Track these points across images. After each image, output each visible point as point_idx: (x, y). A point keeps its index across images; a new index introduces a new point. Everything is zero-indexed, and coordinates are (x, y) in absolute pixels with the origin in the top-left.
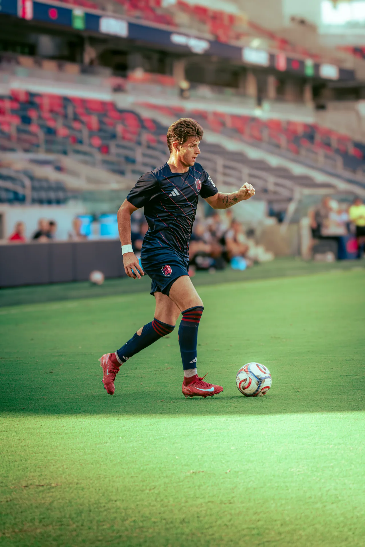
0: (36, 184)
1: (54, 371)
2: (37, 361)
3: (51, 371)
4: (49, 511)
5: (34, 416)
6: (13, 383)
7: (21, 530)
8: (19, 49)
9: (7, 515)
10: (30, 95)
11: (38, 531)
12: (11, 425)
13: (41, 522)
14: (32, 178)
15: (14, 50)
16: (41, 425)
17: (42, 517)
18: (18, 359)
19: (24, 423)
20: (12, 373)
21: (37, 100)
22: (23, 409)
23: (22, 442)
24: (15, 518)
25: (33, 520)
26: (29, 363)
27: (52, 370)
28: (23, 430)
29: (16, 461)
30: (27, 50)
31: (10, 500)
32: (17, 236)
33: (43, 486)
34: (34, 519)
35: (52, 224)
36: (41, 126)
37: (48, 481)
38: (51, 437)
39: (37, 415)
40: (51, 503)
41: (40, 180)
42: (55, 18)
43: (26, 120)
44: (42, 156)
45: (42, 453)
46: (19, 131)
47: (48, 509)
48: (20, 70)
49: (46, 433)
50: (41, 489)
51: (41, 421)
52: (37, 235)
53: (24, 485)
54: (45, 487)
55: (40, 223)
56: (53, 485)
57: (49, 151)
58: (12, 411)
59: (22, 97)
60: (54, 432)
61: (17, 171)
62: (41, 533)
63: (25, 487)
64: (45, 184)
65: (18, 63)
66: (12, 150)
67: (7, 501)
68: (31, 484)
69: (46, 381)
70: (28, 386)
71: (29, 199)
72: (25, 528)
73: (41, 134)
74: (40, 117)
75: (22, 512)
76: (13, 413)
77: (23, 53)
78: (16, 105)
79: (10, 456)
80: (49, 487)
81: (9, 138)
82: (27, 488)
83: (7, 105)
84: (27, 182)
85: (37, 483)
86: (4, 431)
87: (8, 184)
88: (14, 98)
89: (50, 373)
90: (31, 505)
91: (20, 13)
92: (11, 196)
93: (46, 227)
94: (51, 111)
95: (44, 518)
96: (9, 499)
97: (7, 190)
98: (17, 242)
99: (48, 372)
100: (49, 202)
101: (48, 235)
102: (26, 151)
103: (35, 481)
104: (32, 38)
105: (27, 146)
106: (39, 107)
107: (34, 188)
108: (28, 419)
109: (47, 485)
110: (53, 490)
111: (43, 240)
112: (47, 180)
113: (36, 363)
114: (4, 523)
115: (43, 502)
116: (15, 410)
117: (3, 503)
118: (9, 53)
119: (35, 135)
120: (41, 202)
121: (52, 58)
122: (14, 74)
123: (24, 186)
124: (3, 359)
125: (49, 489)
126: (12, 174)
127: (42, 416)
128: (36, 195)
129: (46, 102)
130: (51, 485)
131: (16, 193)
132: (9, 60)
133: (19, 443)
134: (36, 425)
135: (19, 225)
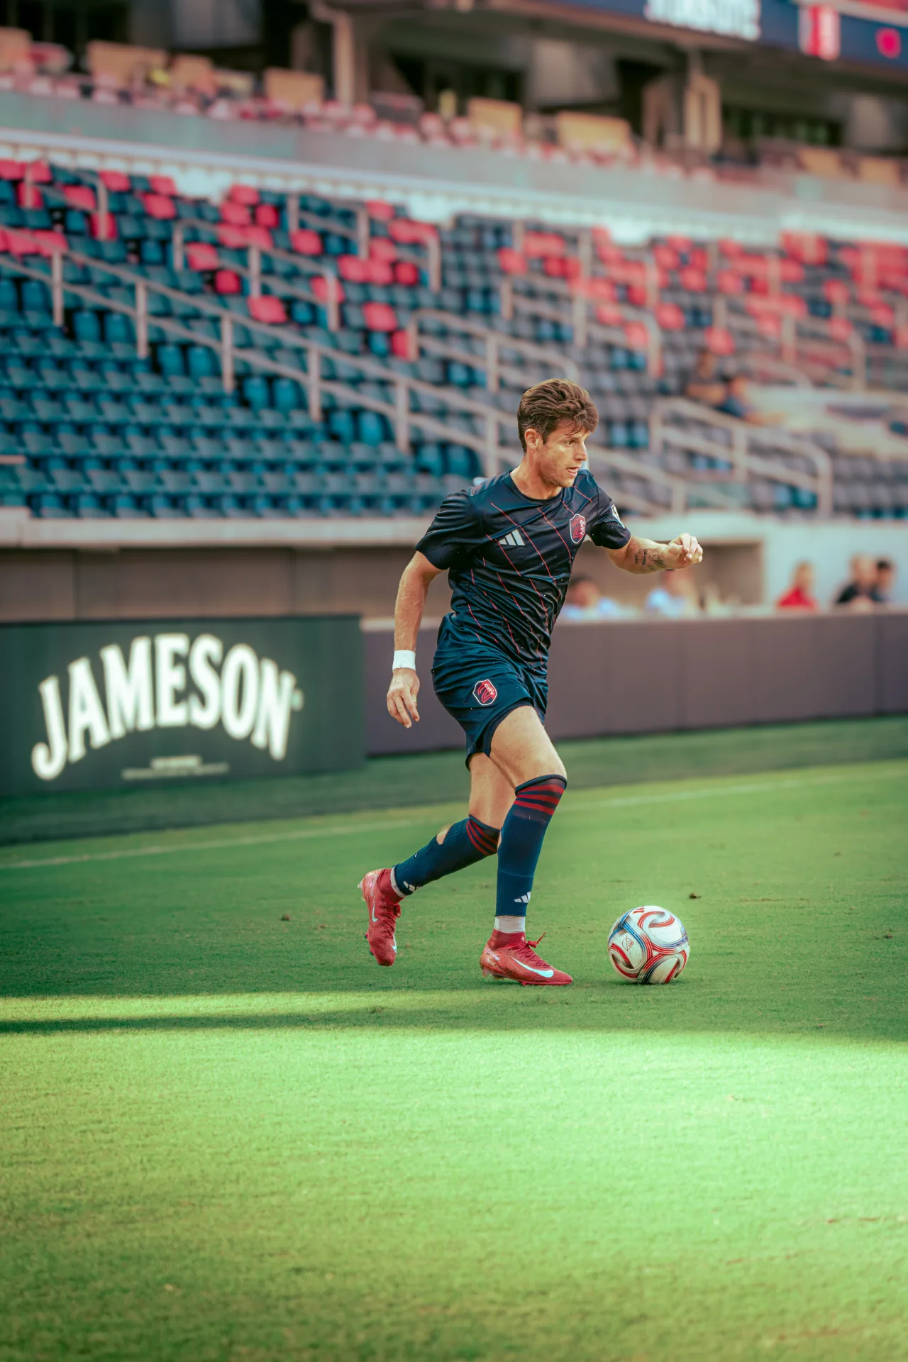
0: (845, 467)
1: (892, 934)
2: (852, 909)
3: (888, 933)
4: (893, 1283)
5: (848, 1045)
6: (794, 962)
7: (824, 1331)
8: (802, 130)
9: (788, 1290)
10: (829, 244)
11: (867, 1333)
12: (792, 1066)
13: (872, 1310)
14: (833, 453)
15: (791, 136)
16: (865, 1067)
17: (875, 1297)
18: (805, 903)
19: (824, 1063)
20: (791, 938)
21: (843, 258)
22: (821, 1027)
23: (820, 1110)
24: (809, 1300)
25: (852, 1306)
26: (831, 913)
27: (891, 931)
28: (823, 1079)
29: (806, 1157)
30: (822, 133)
31: (796, 1255)
32: (797, 596)
33: (874, 1220)
34: (855, 1302)
35: (883, 566)
36: (857, 323)
37: (887, 1209)
38: (893, 1099)
39: (855, 1041)
40: (897, 1264)
41: (852, 457)
42: (894, 54)
43: (820, 308)
44: (859, 397)
45: (871, 1138)
46: (800, 333)
47: (890, 1279)
48: (804, 183)
49: (880, 1088)
50: (871, 1227)
51: (867, 1059)
52: (847, 595)
53: (829, 1217)
54: (881, 1223)
55: (855, 564)
56: (901, 1218)
57: (873, 385)
58: (792, 1032)
59: (811, 252)
60: (900, 1087)
61: (797, 436)
62: (873, 1337)
63: (831, 1221)
64: (866, 468)
65: (800, 166)
66: (785, 382)
67: (788, 1258)
68: (846, 1217)
69: (876, 959)
70: (831, 971)
71: (825, 504)
72: (835, 1324)
73: (856, 343)
74: (854, 301)
75: (825, 1285)
76: (796, 1036)
77: (812, 142)
78: (793, 271)
79: (791, 1143)
80: (890, 1223)
81: (778, 353)
82: (836, 1225)
83: (773, 271)
84: (823, 463)
85: (861, 1214)
86: (776, 1082)
87: (775, 468)
88: (789, 253)
89: (885, 939)
90: (848, 1267)
91: (805, 42)
92: (783, 496)
93: (868, 573)
94: (882, 286)
95: (880, 1302)
96: (792, 1253)
97: (772, 482)
98: (796, 612)
99: (880, 936)
100: (877, 512)
101: (874, 594)
102: (820, 384)
103: (855, 1207)
104: (835, 104)
105: (821, 371)
106: (852, 276)
107: (837, 478)
108: (833, 1054)
109: (886, 1219)
110: (900, 1231)
111: (862, 606)
112: (870, 457)
113: (849, 914)
114: (783, 1312)
115: (877, 1260)
116: (801, 1028)
117: (777, 1262)
118: (779, 143)
119: (841, 343)
120: (855, 511)
121: (885, 153)
122: (790, 192)
123: (814, 474)
124: (765, 902)
125: (890, 1228)
126: (786, 443)
127: (869, 1044)
128: (843, 496)
129: (868, 263)
130: (895, 1218)
131: (793, 490)
132: (778, 161)
133: (813, 1113)
134: (854, 1067)
135: (802, 568)
